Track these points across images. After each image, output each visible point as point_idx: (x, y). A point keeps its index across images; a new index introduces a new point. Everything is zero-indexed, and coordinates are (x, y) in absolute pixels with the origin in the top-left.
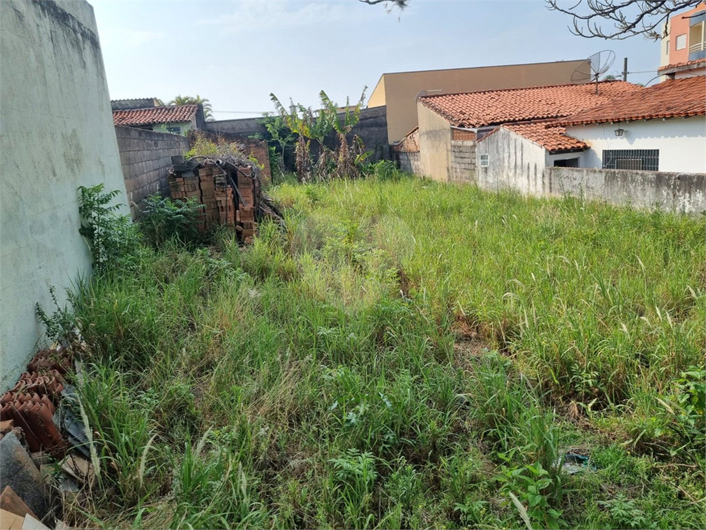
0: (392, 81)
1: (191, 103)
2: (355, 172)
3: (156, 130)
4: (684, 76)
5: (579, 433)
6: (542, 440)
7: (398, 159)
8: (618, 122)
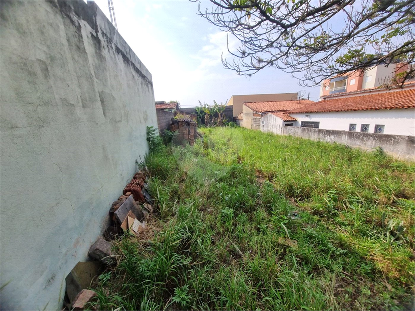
0: (235, 98)
1: (175, 103)
2: (223, 124)
3: (165, 110)
4: (329, 99)
5: (294, 207)
6: (285, 208)
7: (236, 121)
8: (307, 112)
